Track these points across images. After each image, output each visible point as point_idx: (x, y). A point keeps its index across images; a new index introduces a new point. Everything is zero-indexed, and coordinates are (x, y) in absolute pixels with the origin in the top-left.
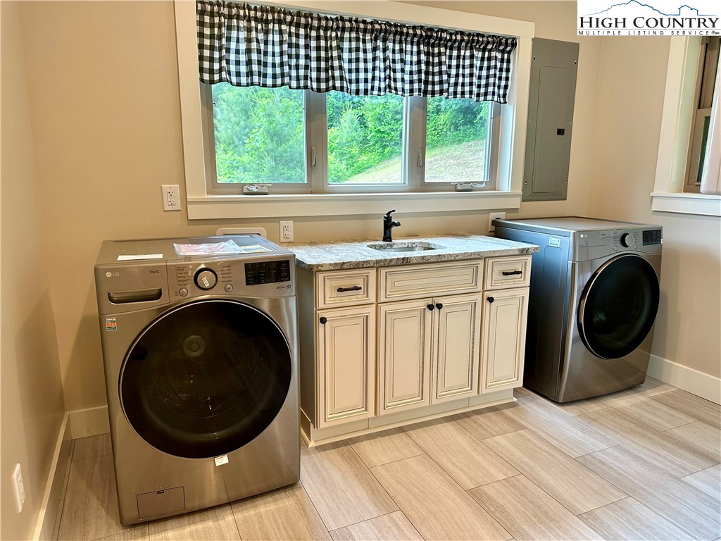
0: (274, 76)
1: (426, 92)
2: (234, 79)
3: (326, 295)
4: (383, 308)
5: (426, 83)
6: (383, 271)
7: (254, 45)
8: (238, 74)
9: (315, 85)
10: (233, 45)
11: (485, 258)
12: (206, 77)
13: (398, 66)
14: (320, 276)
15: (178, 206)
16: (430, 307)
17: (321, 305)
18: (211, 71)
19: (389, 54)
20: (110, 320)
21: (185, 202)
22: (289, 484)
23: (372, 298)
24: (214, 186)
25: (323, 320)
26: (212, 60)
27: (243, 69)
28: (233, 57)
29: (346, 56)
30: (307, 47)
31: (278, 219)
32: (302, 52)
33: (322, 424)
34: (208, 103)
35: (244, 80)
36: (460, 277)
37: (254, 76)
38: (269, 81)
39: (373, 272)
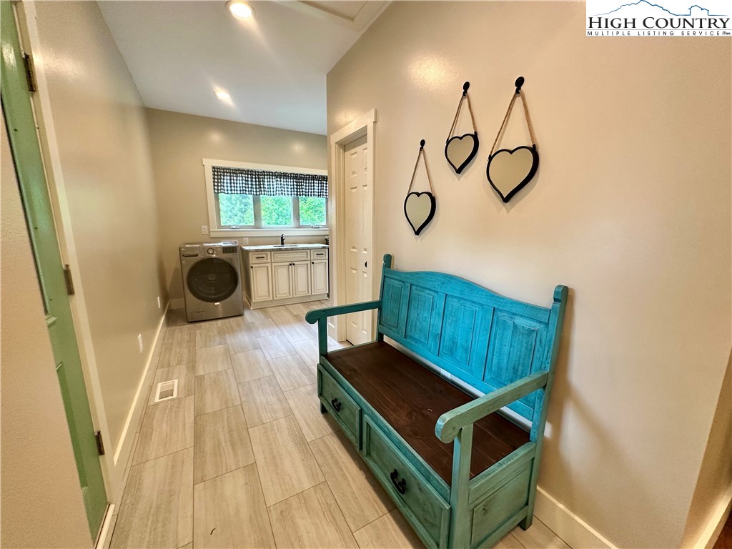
0: (240, 191)
1: (297, 195)
2: (226, 192)
3: (252, 260)
4: (273, 264)
5: (297, 192)
6: (272, 253)
7: (232, 181)
8: (227, 190)
9: (255, 193)
10: (225, 181)
11: (310, 250)
12: (216, 191)
13: (286, 186)
14: (250, 254)
15: (207, 233)
16: (290, 265)
17: (251, 262)
18: (218, 190)
19: (282, 183)
20: (183, 262)
21: (209, 232)
22: (241, 315)
23: (269, 261)
24: (220, 227)
25: (252, 267)
26: (218, 186)
27: (229, 188)
28: (225, 185)
29: (266, 183)
30: (252, 181)
31: (243, 237)
32: (250, 183)
33: (254, 301)
34: (217, 198)
35: (229, 192)
36: (302, 255)
37: (233, 190)
38: (239, 192)
39: (269, 253)
